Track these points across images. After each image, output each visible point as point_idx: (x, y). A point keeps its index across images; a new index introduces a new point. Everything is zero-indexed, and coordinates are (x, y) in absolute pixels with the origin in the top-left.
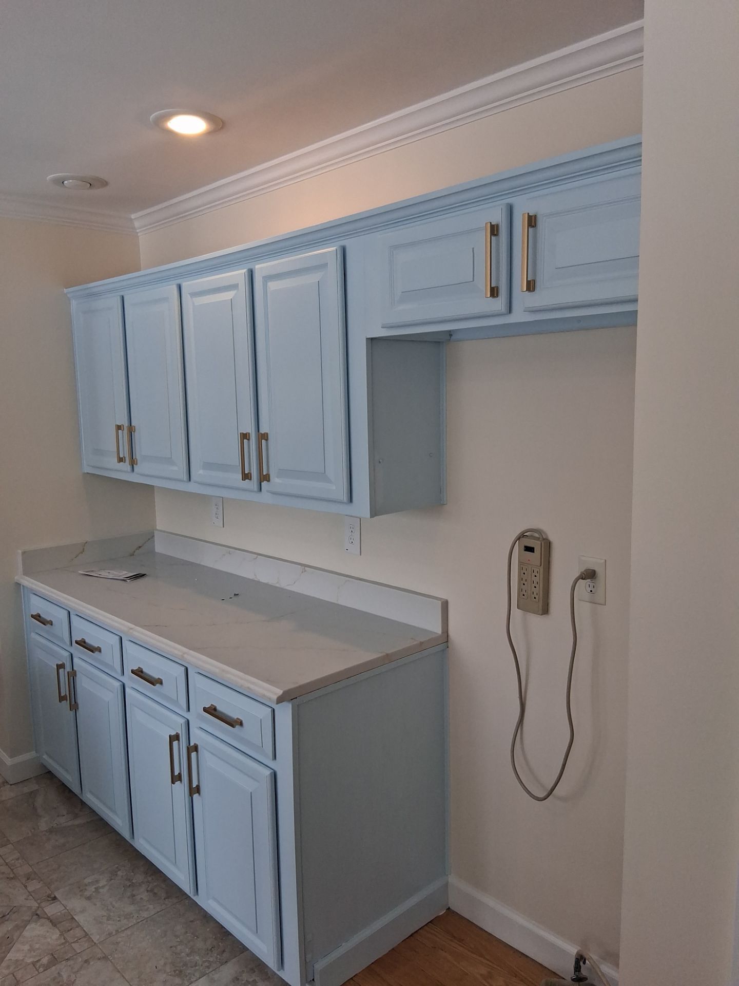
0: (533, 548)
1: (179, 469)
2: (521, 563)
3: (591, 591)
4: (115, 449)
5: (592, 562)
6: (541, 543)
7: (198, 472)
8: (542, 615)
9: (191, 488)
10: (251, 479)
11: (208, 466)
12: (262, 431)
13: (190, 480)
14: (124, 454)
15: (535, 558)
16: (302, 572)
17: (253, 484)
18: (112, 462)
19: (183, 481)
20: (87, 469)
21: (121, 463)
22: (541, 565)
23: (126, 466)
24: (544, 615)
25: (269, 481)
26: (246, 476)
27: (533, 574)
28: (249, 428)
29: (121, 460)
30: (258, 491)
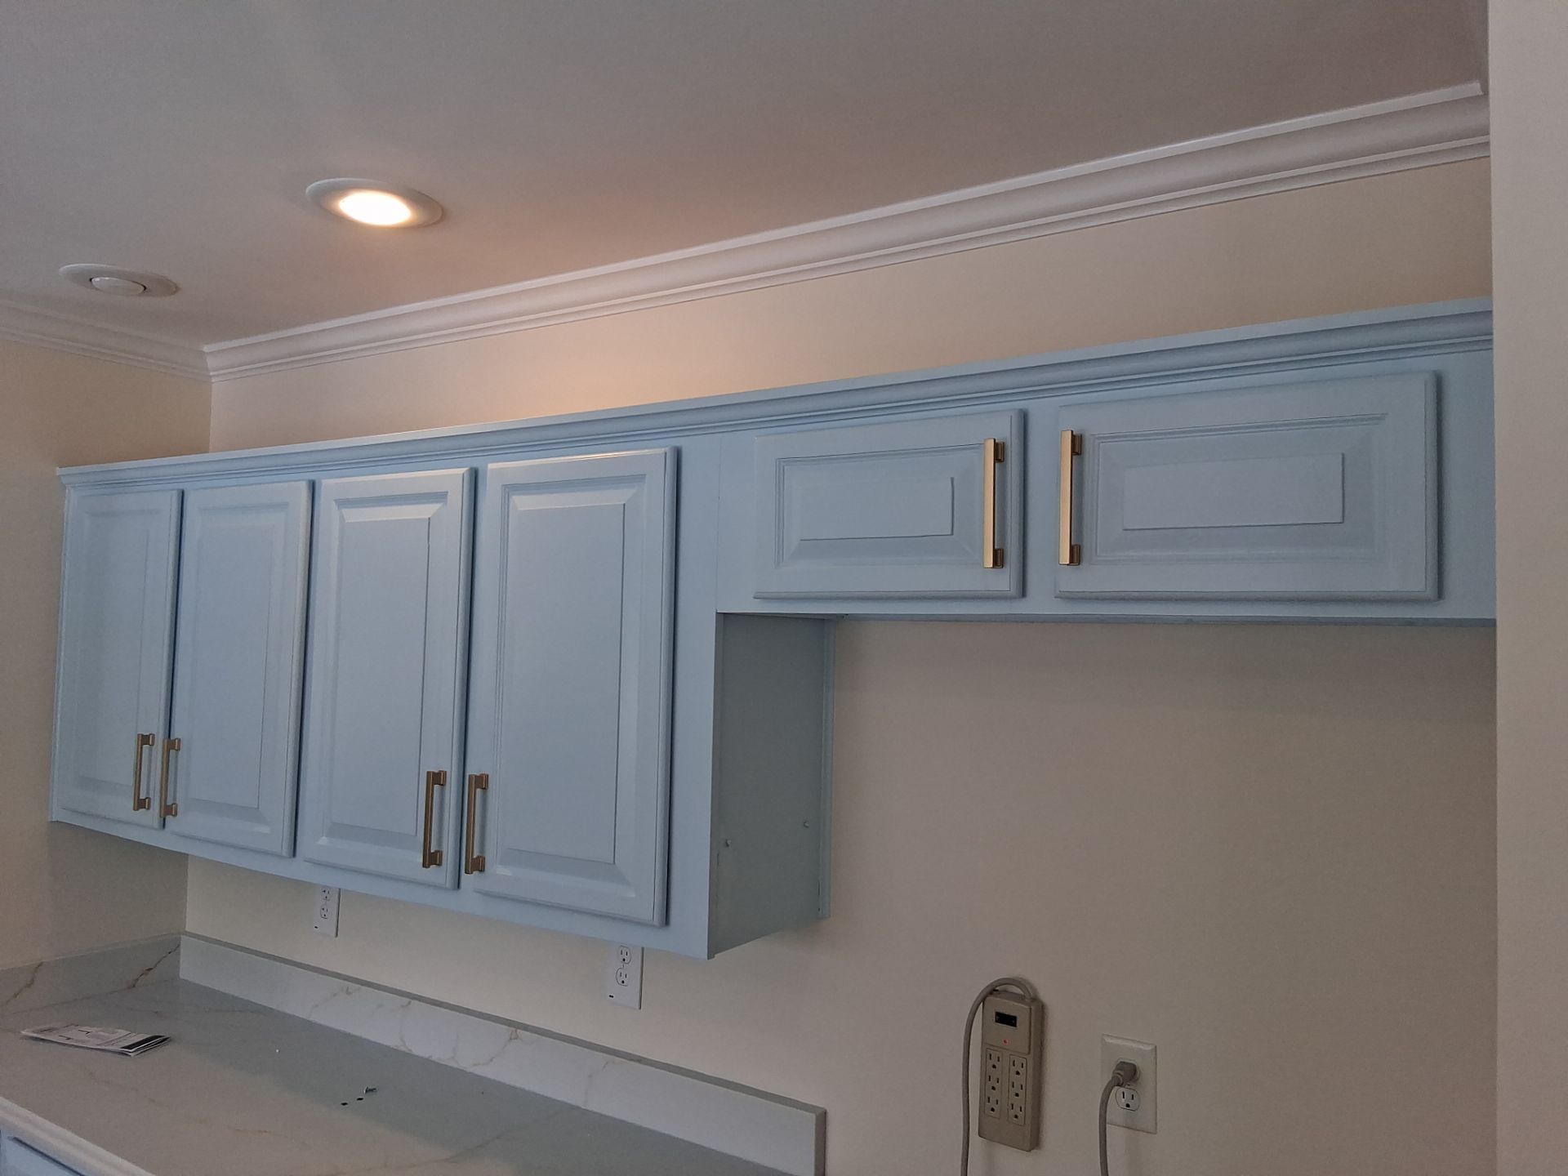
0: (1014, 1018)
1: (274, 832)
2: (986, 1045)
3: (1128, 1106)
4: (131, 781)
5: (1132, 1048)
6: (1030, 1009)
7: (314, 842)
8: (1030, 1151)
9: (297, 870)
10: (440, 865)
11: (338, 830)
12: (473, 770)
13: (294, 855)
14: (148, 793)
15: (1015, 1037)
16: (511, 1039)
17: (441, 874)
18: (124, 805)
19: (280, 856)
20: (58, 815)
21: (141, 810)
22: (1029, 1053)
23: (152, 815)
24: (1033, 1151)
25: (482, 870)
26: (432, 859)
27: (1014, 1069)
28: (447, 763)
29: (141, 804)
30: (454, 889)
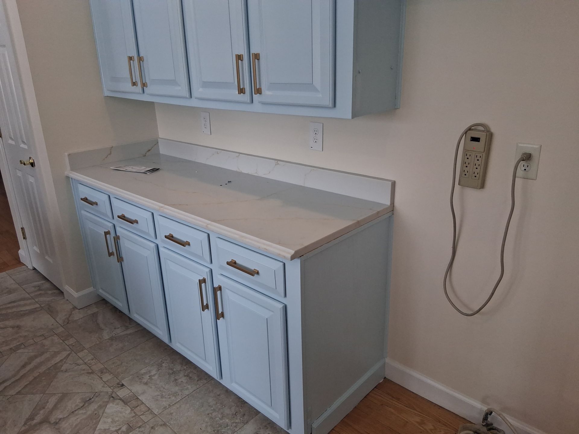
0: (479, 139)
1: (182, 89)
2: (465, 150)
3: (525, 170)
4: (129, 76)
5: (529, 147)
6: (487, 134)
7: (197, 91)
8: (480, 189)
9: (193, 103)
10: (244, 93)
11: (206, 85)
12: (253, 51)
13: (191, 97)
14: (136, 79)
15: (479, 146)
16: (276, 165)
17: (246, 97)
18: (128, 87)
19: (186, 98)
20: (107, 93)
21: (134, 86)
22: (484, 152)
23: (139, 88)
25: (261, 93)
26: (241, 91)
27: (476, 159)
28: (242, 51)
29: (134, 84)
30: (251, 103)
